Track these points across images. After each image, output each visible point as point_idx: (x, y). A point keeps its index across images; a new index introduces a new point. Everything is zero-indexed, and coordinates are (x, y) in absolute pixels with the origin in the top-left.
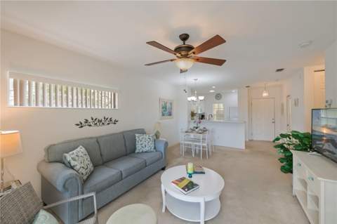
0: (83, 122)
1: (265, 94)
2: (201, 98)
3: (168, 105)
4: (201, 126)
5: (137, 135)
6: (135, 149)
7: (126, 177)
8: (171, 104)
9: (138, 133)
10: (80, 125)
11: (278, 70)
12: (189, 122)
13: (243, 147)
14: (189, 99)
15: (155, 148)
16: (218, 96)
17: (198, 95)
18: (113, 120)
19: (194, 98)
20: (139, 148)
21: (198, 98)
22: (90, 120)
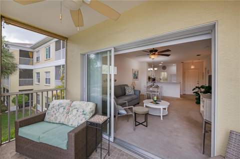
1: (192, 67)
2: (156, 69)
3: (136, 73)
4: (155, 84)
5: (126, 87)
6: (125, 93)
8: (138, 72)
11: (198, 55)
12: (147, 82)
13: (179, 97)
14: (149, 69)
15: (135, 93)
16: (164, 68)
17: (154, 67)
19: (152, 69)
20: (127, 93)
21: (154, 69)
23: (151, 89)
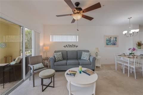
0: (66, 46)
5: (83, 52)
7: (68, 65)
8: (116, 38)
9: (84, 51)
10: (65, 47)
15: (89, 59)
18: (76, 46)
20: (82, 58)
22: (68, 45)
23: (122, 58)
